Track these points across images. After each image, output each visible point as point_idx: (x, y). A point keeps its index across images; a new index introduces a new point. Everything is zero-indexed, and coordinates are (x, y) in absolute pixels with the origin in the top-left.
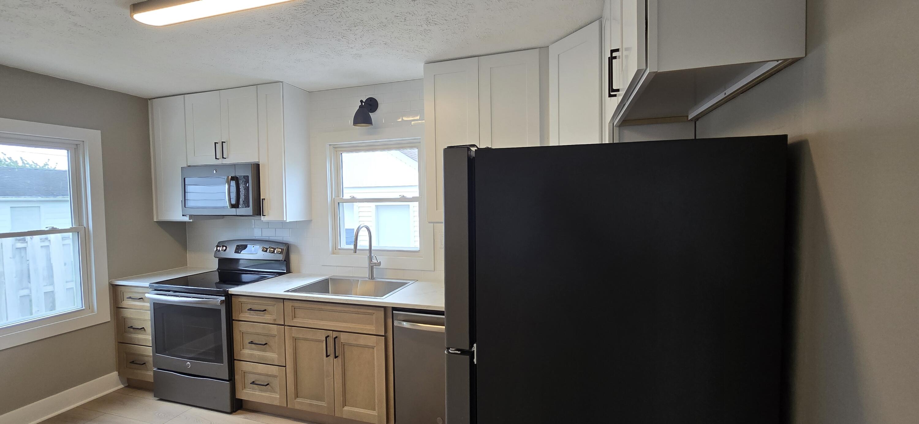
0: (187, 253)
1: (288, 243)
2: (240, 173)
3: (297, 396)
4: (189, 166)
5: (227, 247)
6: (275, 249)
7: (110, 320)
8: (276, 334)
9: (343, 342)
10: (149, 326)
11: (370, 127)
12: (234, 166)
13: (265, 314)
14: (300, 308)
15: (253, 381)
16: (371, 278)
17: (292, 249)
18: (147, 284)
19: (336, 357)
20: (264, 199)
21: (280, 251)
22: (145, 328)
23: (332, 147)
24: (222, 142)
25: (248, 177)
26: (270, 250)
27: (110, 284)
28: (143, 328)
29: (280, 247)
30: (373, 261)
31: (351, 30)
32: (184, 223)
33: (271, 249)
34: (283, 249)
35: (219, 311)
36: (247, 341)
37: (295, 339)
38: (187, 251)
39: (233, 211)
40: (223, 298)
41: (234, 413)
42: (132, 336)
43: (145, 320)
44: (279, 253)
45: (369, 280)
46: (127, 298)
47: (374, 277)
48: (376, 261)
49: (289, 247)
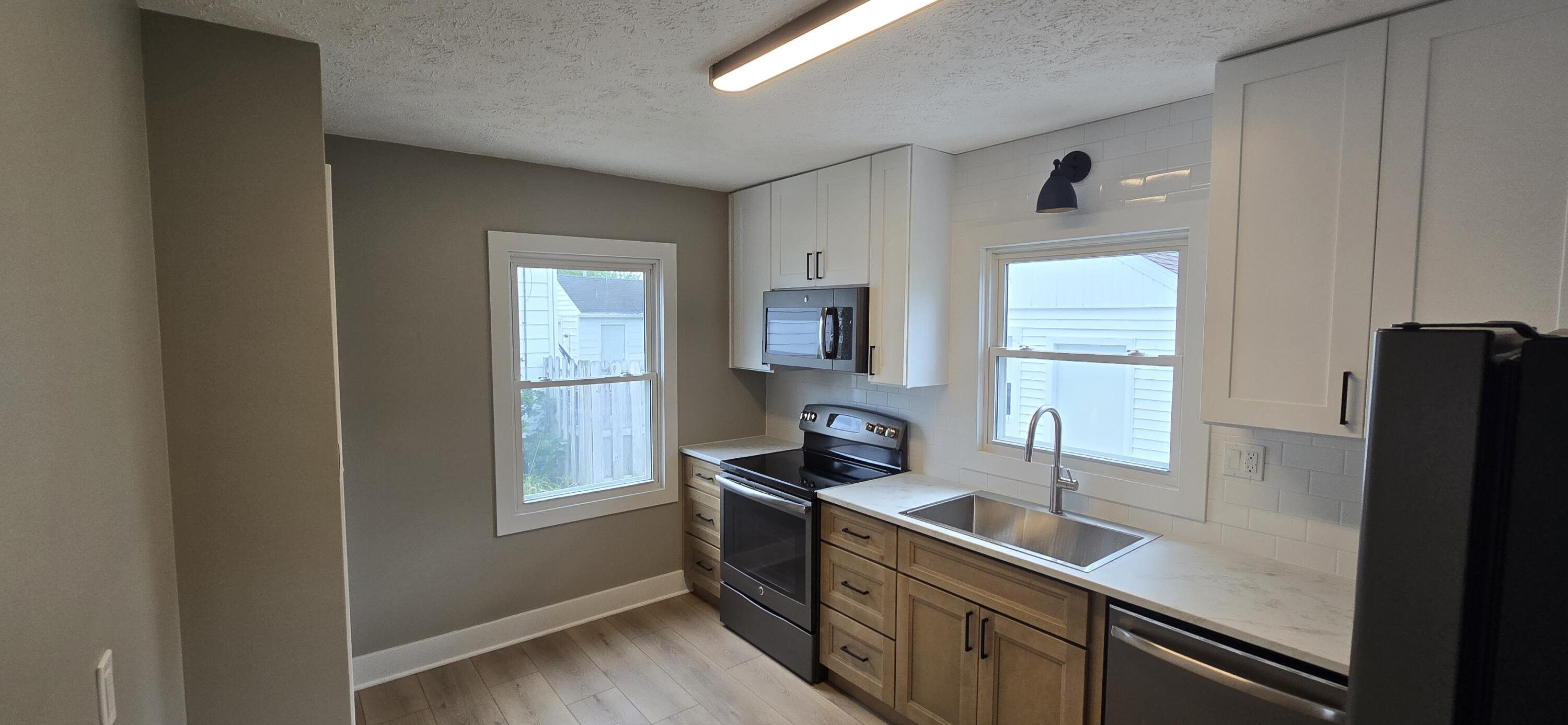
0: (766, 416)
1: (905, 421)
2: (841, 303)
3: (911, 697)
4: (773, 290)
5: (818, 414)
6: (885, 428)
7: (677, 500)
8: (883, 581)
9: (998, 632)
10: (717, 517)
11: (1072, 211)
12: (832, 290)
13: (867, 543)
14: (924, 549)
15: (844, 645)
16: (1056, 510)
17: (913, 432)
18: (718, 461)
19: (984, 656)
20: (874, 347)
21: (892, 432)
22: (714, 520)
23: (990, 252)
24: (818, 253)
25: (851, 309)
26: (878, 429)
27: (680, 454)
28: (712, 520)
29: (893, 427)
30: (1062, 478)
31: (1055, 27)
32: (763, 374)
33: (880, 428)
34: (899, 431)
35: (803, 522)
36: (839, 579)
37: (913, 600)
38: (766, 413)
39: (827, 364)
40: (809, 504)
41: (816, 685)
42: (700, 527)
43: (714, 510)
44: (892, 436)
45: (1051, 513)
46: (696, 475)
47: (1061, 510)
48: (1069, 480)
49: (906, 427)
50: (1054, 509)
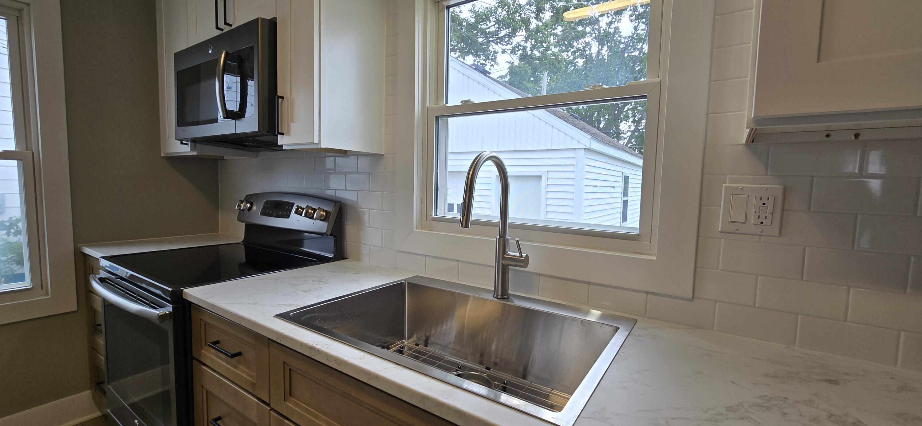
0: (219, 213)
1: (340, 202)
2: (240, 45)
5: (253, 203)
6: (315, 211)
7: (73, 310)
8: (256, 422)
12: (233, 31)
13: (239, 363)
14: (301, 374)
16: (502, 295)
20: (282, 98)
21: (322, 214)
25: (253, 49)
26: (307, 212)
29: (324, 208)
30: (509, 252)
33: (310, 211)
34: (331, 213)
36: (213, 413)
38: (219, 210)
39: (232, 127)
44: (322, 218)
45: (495, 300)
47: (508, 294)
48: (518, 255)
49: (341, 207)
50: (500, 294)
